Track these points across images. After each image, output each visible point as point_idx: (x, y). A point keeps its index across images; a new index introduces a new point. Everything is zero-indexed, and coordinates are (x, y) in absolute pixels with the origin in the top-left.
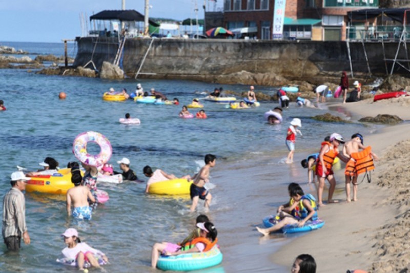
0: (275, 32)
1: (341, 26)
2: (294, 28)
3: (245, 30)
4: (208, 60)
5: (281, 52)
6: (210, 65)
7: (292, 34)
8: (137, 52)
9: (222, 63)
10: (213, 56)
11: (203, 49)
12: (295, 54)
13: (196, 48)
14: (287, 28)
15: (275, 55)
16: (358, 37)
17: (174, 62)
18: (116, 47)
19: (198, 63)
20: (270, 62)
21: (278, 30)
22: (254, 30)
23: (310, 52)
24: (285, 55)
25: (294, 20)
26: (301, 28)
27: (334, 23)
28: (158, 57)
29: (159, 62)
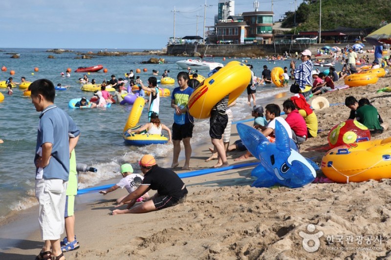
0: (241, 42)
1: (262, 40)
2: (247, 40)
3: (229, 41)
4: (228, 50)
5: (252, 48)
6: (228, 52)
7: (247, 42)
8: (201, 49)
9: (232, 51)
10: (229, 49)
11: (226, 47)
12: (256, 48)
13: (223, 47)
14: (245, 40)
17: (215, 51)
18: (194, 47)
19: (224, 52)
21: (242, 41)
22: (232, 41)
23: (262, 48)
24: (253, 48)
25: (246, 38)
26: (250, 40)
27: (260, 39)
28: (210, 50)
29: (210, 52)
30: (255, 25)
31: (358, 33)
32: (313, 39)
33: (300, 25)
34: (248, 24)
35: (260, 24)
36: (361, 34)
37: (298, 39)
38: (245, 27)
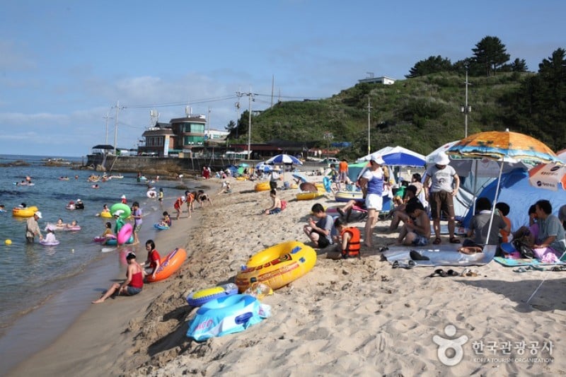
0: (165, 154)
1: (190, 153)
2: (172, 153)
3: (153, 153)
4: (139, 164)
5: (167, 162)
7: (172, 155)
8: (111, 161)
9: (144, 166)
10: (141, 163)
11: (137, 160)
12: (172, 163)
13: (134, 160)
14: (169, 153)
15: (164, 163)
16: (196, 157)
17: (125, 165)
18: (103, 159)
19: (134, 166)
20: (163, 165)
21: (166, 154)
22: (157, 153)
23: (178, 162)
25: (172, 150)
26: (175, 153)
27: (187, 151)
28: (119, 163)
29: (119, 165)
30: (182, 135)
31: (300, 149)
32: (239, 154)
33: (241, 137)
34: (174, 132)
35: (188, 134)
36: (304, 149)
37: (228, 153)
38: (171, 137)
